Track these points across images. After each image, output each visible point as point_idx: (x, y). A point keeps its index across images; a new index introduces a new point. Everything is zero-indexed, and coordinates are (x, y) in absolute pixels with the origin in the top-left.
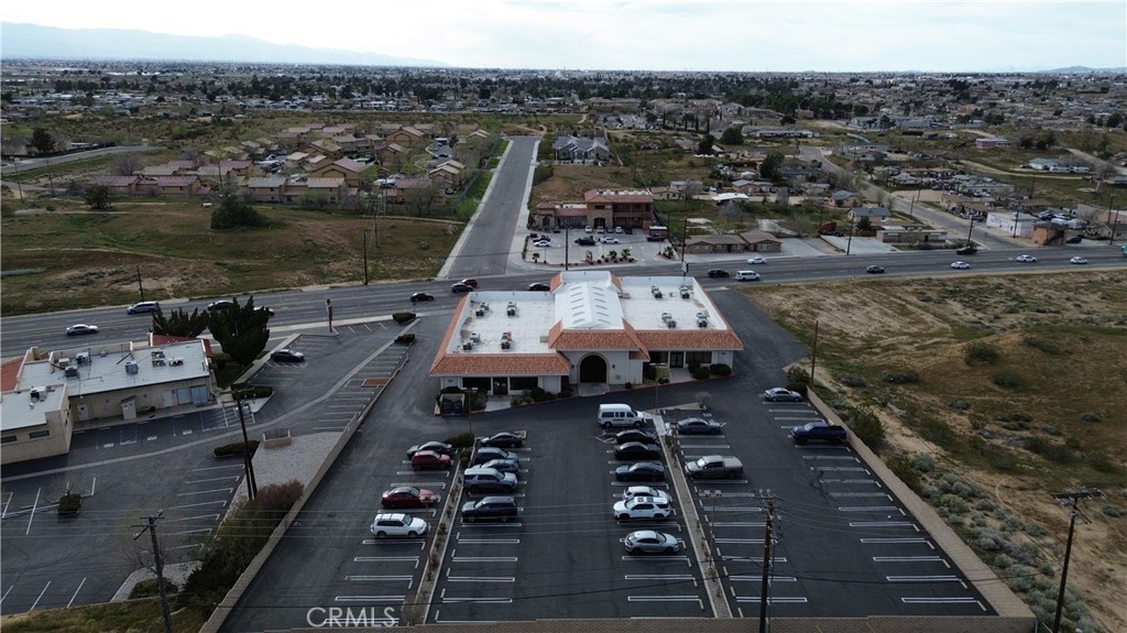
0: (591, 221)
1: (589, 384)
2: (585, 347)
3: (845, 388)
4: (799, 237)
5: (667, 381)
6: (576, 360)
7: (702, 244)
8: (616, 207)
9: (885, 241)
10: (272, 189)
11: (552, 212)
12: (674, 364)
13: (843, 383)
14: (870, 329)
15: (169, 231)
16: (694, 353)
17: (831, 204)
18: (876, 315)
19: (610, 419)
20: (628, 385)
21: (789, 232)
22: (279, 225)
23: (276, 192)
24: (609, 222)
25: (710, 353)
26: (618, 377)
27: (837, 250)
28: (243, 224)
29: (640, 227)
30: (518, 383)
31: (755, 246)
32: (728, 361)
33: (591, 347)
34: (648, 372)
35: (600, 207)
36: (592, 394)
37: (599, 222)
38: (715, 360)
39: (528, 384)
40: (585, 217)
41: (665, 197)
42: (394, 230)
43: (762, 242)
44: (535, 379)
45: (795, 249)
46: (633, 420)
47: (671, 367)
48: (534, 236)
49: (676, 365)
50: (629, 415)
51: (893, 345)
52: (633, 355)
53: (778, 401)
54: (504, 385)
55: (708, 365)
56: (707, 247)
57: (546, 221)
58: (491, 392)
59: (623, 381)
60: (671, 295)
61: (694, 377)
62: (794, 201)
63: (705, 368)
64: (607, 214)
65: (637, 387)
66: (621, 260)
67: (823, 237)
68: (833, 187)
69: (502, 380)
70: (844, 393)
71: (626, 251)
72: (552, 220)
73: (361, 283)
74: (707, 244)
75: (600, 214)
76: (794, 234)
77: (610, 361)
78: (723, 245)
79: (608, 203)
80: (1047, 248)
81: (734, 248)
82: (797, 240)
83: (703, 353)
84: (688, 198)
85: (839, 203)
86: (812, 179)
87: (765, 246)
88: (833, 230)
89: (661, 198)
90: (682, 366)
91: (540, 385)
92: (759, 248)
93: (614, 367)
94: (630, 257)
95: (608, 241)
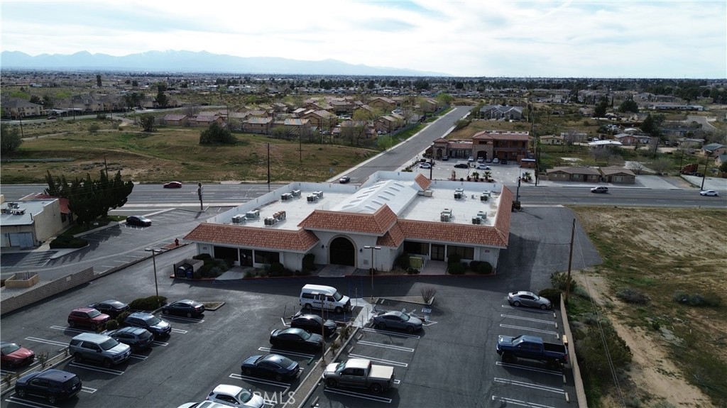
0: (475, 152)
1: (337, 266)
2: (331, 228)
3: (616, 302)
4: (659, 175)
5: (416, 272)
6: (326, 241)
7: (560, 172)
8: (497, 143)
10: (262, 125)
11: (443, 145)
12: (435, 256)
13: (618, 296)
14: (692, 250)
16: (456, 247)
17: (702, 153)
18: (706, 238)
20: (373, 272)
21: (648, 170)
22: (245, 143)
23: (264, 127)
24: (490, 154)
25: (472, 249)
26: (366, 262)
27: (693, 185)
28: (221, 141)
29: (516, 160)
30: (262, 255)
31: (611, 177)
32: (493, 260)
33: (336, 228)
34: (401, 261)
35: (483, 142)
36: (332, 276)
37: (482, 155)
38: (477, 257)
40: (470, 150)
41: (550, 142)
42: (320, 151)
43: (617, 175)
44: (277, 254)
45: (649, 183)
47: (432, 259)
48: (422, 161)
49: (437, 258)
50: (330, 299)
51: (709, 266)
54: (249, 257)
55: (468, 261)
56: (564, 176)
57: (440, 151)
58: (238, 263)
59: (368, 267)
60: (473, 197)
61: (450, 272)
62: (664, 150)
63: (465, 264)
64: (489, 149)
65: (382, 274)
66: (482, 180)
67: (683, 176)
68: (706, 142)
69: (248, 252)
70: (611, 307)
71: (488, 173)
72: (444, 151)
74: (564, 173)
75: (482, 148)
76: (654, 172)
77: (358, 244)
78: (580, 175)
79: (490, 140)
81: (589, 178)
82: (656, 177)
83: (465, 248)
84: (570, 144)
85: (709, 154)
86: (690, 135)
87: (619, 179)
88: (693, 171)
89: (548, 143)
90: (443, 260)
91: (282, 261)
92: (613, 179)
93: (361, 250)
94: (491, 178)
95: (481, 167)
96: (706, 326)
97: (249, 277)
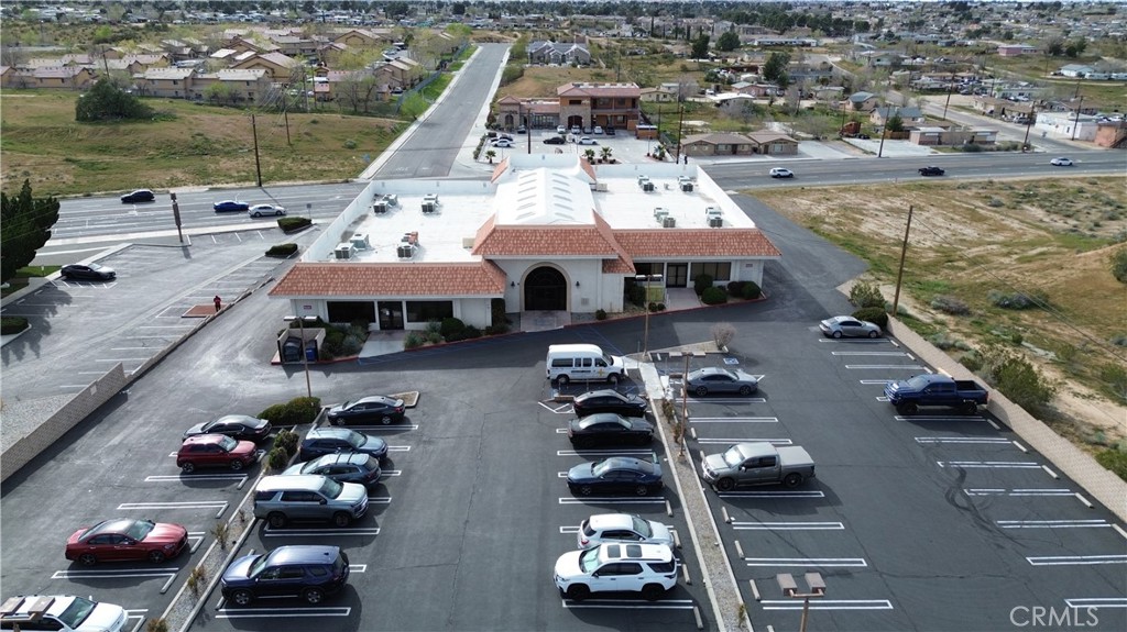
0: (564, 119)
1: (538, 313)
2: (530, 253)
3: (941, 317)
4: (817, 139)
5: (662, 307)
6: (518, 275)
7: (701, 143)
8: (595, 102)
9: (921, 143)
10: (175, 82)
11: (516, 108)
12: (672, 281)
13: (936, 308)
14: (938, 239)
15: (19, 123)
16: (704, 264)
17: (849, 107)
18: (939, 221)
19: (566, 371)
20: (601, 314)
21: (803, 135)
22: (167, 117)
23: (181, 85)
24: (586, 121)
25: (728, 265)
26: (585, 302)
27: (866, 152)
28: (118, 114)
29: (625, 128)
30: (421, 310)
31: (766, 146)
32: (756, 276)
33: (540, 252)
34: (633, 292)
35: (576, 102)
36: (543, 329)
37: (574, 121)
38: (736, 275)
39: (438, 311)
40: (557, 116)
41: (654, 98)
42: (314, 126)
43: (775, 142)
44: (448, 305)
45: (812, 151)
46: (606, 371)
47: (668, 286)
48: (491, 135)
49: (676, 284)
50: (600, 363)
51: (982, 257)
52: (609, 266)
53: (843, 337)
54: (396, 314)
55: (724, 283)
56: (707, 148)
57: (509, 119)
58: (375, 326)
59: (592, 308)
60: (667, 187)
61: (704, 300)
62: (806, 104)
63: (721, 287)
64: (584, 111)
65: (615, 318)
66: (600, 161)
67: (847, 140)
68: (848, 91)
69: (395, 306)
70: (942, 323)
71: (606, 150)
72: (517, 118)
73: (254, 184)
74: (707, 144)
75: (576, 110)
76: (811, 136)
77: (572, 276)
78: (727, 145)
79: (586, 97)
80: (1116, 151)
81: (739, 148)
82: (815, 142)
83: (717, 264)
84: (681, 100)
85: (858, 106)
86: (824, 82)
87: (777, 148)
88: (855, 130)
89: (650, 99)
90: (685, 286)
91: (457, 314)
92: (770, 150)
93: (578, 284)
94: (611, 158)
95: (584, 142)
96: (1055, 332)
97: (412, 346)
